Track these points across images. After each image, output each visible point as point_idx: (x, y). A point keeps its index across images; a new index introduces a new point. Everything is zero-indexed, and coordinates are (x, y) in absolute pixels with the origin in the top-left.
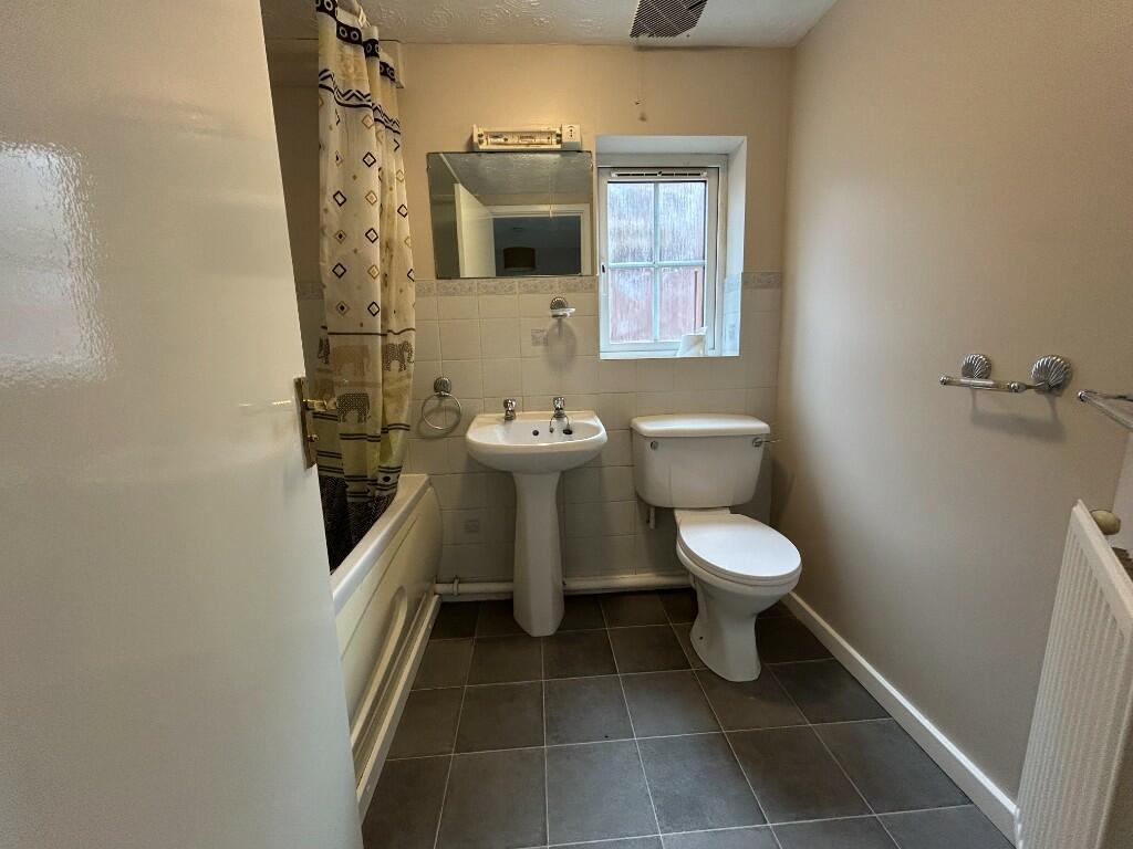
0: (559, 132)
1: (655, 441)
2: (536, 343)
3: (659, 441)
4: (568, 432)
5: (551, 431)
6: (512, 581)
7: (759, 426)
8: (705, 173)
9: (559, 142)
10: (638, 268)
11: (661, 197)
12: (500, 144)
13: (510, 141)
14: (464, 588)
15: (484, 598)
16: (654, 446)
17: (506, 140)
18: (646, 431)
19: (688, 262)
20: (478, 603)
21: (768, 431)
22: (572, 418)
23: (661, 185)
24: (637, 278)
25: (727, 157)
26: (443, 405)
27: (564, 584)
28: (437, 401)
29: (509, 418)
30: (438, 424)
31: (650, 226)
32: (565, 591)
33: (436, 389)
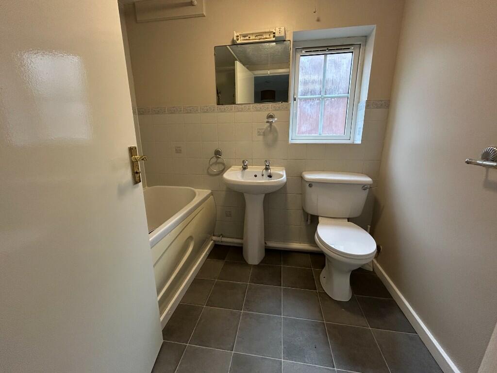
0: (274, 31)
1: (311, 184)
2: (259, 135)
3: (313, 184)
4: (270, 176)
5: (263, 175)
6: (242, 239)
7: (367, 180)
8: (352, 48)
9: (274, 37)
10: (313, 99)
11: (328, 62)
12: (246, 40)
13: (251, 38)
14: (224, 239)
15: (232, 245)
16: (310, 186)
17: (249, 37)
18: (308, 179)
19: (340, 95)
20: (230, 246)
21: (372, 183)
22: (273, 170)
23: (328, 55)
24: (313, 104)
25: (366, 38)
26: (218, 161)
27: (265, 243)
28: (216, 159)
29: (244, 168)
30: (215, 169)
31: (321, 77)
32: (265, 246)
33: (215, 154)
